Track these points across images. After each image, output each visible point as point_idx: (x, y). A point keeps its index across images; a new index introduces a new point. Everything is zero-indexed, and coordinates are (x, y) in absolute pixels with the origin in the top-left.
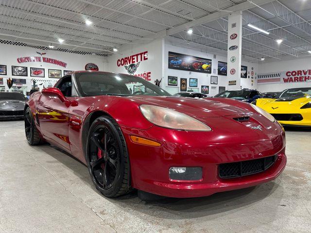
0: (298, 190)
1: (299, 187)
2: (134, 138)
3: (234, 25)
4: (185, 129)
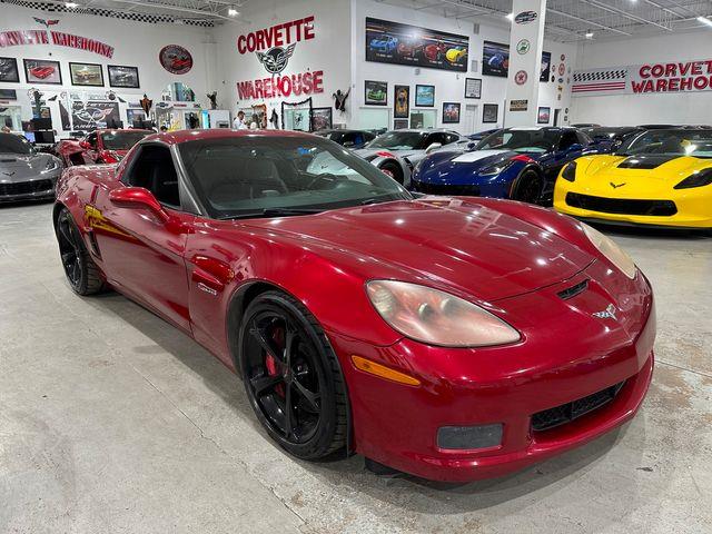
0: (672, 425)
1: (675, 415)
2: (359, 362)
4: (468, 344)
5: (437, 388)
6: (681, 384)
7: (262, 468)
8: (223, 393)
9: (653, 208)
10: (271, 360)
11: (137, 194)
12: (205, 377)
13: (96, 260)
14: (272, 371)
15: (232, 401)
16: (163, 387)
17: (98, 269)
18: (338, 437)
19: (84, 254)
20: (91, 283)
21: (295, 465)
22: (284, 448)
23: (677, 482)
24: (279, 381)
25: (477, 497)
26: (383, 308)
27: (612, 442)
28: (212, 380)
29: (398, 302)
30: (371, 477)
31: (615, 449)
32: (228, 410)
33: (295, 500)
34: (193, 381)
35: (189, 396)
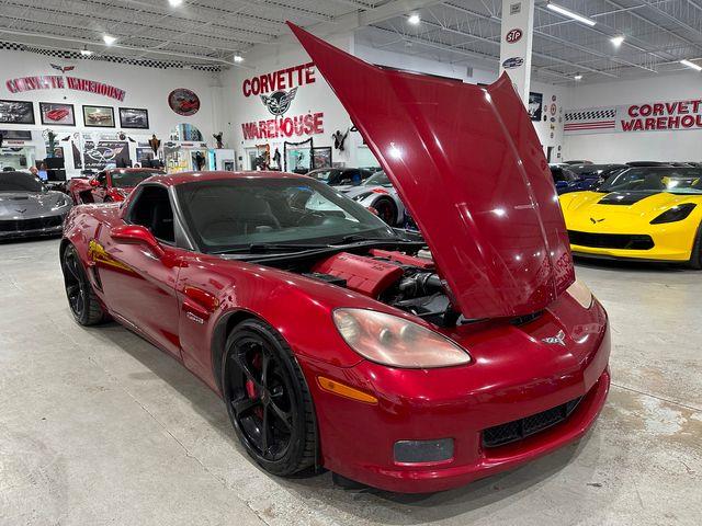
0: (625, 445)
1: (630, 437)
2: (324, 382)
3: (516, 9)
4: (422, 365)
5: (397, 407)
6: (639, 408)
7: (241, 484)
8: (209, 417)
9: (631, 243)
10: (251, 383)
11: (137, 231)
12: (193, 401)
13: (97, 292)
14: (252, 394)
15: (217, 423)
16: (154, 410)
17: (100, 301)
18: (307, 454)
19: (87, 286)
20: (93, 314)
21: (271, 481)
22: (260, 465)
23: (623, 497)
24: (257, 403)
25: (434, 509)
26: (347, 333)
27: (566, 461)
28: (200, 404)
29: (361, 327)
30: (340, 492)
31: (569, 467)
32: (213, 432)
33: (268, 513)
34: (182, 405)
35: (176, 419)
